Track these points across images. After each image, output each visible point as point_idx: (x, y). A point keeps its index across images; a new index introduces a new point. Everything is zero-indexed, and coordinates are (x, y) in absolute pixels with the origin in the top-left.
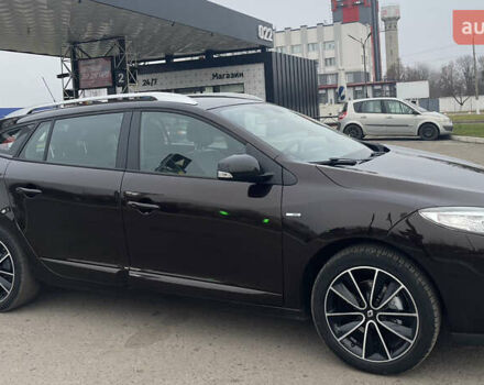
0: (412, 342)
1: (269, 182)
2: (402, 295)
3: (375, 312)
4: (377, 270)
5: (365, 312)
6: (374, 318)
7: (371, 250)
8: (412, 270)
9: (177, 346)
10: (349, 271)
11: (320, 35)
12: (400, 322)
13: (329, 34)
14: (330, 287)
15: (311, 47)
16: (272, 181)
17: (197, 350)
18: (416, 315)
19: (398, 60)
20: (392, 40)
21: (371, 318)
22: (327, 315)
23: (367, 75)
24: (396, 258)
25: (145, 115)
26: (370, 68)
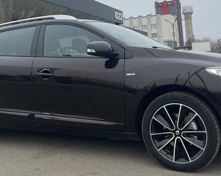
0: (204, 149)
1: (117, 58)
2: (196, 120)
3: (180, 132)
4: (181, 105)
5: (174, 132)
6: (180, 135)
7: (177, 94)
8: (202, 104)
9: (61, 158)
10: (164, 106)
11: (149, 21)
12: (196, 137)
13: (154, 20)
14: (153, 117)
15: (144, 27)
16: (119, 57)
17: (73, 160)
18: (206, 132)
19: (193, 35)
20: (189, 25)
21: (178, 136)
22: (151, 134)
23: (176, 43)
24: (192, 97)
25: (48, 27)
26: (177, 39)
